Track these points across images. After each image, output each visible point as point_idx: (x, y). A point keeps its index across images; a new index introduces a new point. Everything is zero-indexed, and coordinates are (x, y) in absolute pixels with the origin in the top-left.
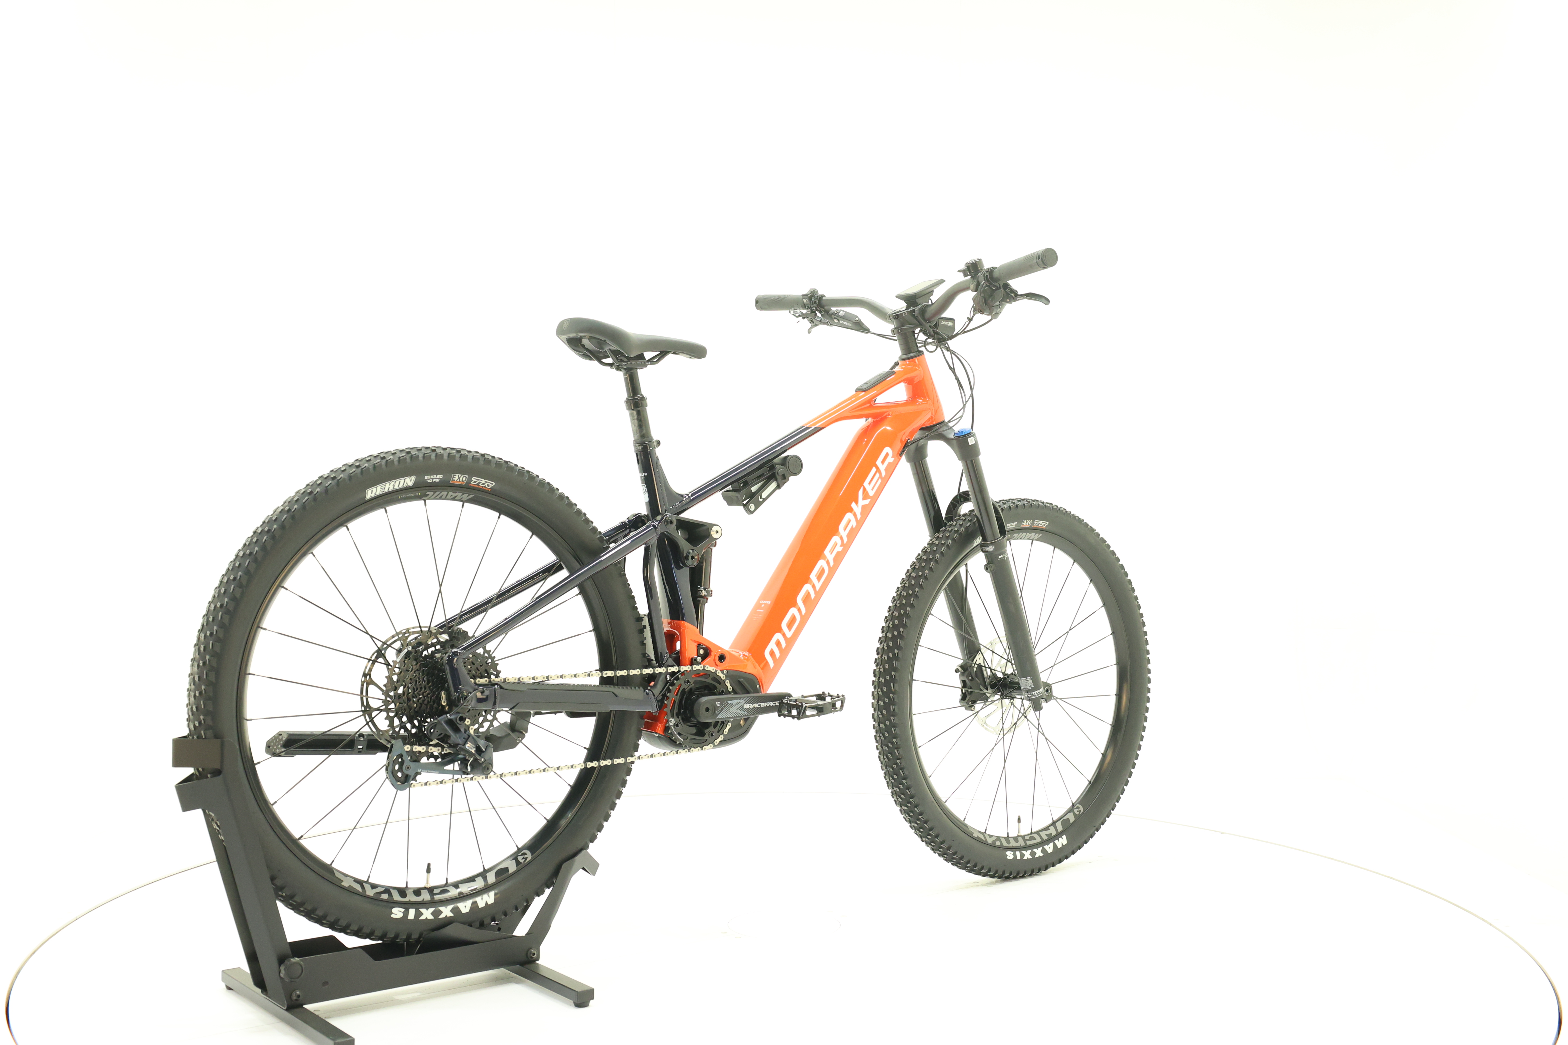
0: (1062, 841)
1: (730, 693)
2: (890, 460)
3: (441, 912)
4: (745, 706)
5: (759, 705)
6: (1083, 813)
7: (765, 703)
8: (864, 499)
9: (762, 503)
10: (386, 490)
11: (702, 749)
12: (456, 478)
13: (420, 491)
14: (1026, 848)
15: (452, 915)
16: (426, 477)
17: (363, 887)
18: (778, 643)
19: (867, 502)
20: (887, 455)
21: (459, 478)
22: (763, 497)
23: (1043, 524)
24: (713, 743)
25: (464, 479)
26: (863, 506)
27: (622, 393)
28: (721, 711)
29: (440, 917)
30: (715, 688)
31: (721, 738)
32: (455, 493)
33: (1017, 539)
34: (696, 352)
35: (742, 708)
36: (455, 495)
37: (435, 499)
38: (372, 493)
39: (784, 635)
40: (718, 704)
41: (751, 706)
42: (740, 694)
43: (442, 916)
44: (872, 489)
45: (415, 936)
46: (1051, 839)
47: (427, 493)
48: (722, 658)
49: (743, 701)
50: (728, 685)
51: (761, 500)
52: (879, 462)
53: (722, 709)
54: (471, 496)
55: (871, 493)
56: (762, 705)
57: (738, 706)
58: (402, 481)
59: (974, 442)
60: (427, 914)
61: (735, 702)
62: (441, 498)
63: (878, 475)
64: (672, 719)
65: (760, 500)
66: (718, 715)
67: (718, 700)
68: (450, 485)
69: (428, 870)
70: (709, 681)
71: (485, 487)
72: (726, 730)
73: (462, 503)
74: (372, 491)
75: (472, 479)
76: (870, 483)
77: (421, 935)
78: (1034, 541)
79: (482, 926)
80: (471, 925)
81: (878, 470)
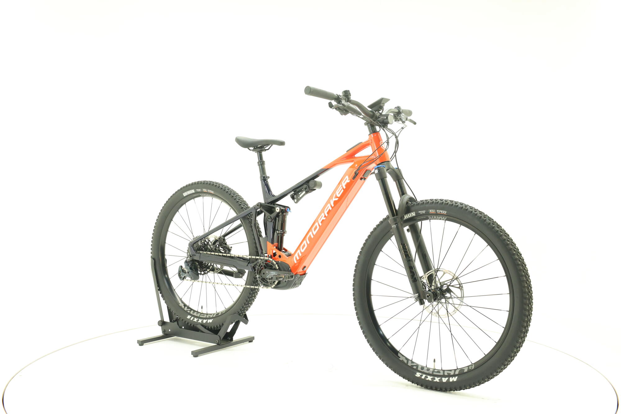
0: (454, 379)
2: (348, 181)
6: (474, 369)
8: (335, 198)
10: (188, 194)
14: (432, 374)
15: (201, 322)
16: (197, 190)
17: (185, 307)
18: (298, 254)
19: (337, 199)
20: (346, 179)
21: (205, 190)
24: (271, 287)
28: (268, 275)
30: (273, 267)
34: (282, 143)
39: (300, 250)
40: (267, 272)
43: (199, 321)
44: (339, 194)
46: (449, 376)
47: (199, 194)
48: (280, 256)
51: (300, 198)
52: (343, 183)
58: (191, 191)
60: (196, 320)
63: (341, 188)
64: (257, 275)
68: (203, 192)
69: (202, 308)
70: (269, 263)
71: (212, 193)
72: (275, 283)
74: (185, 194)
75: (208, 191)
76: (338, 192)
77: (193, 325)
79: (208, 329)
80: (205, 328)
81: (342, 187)
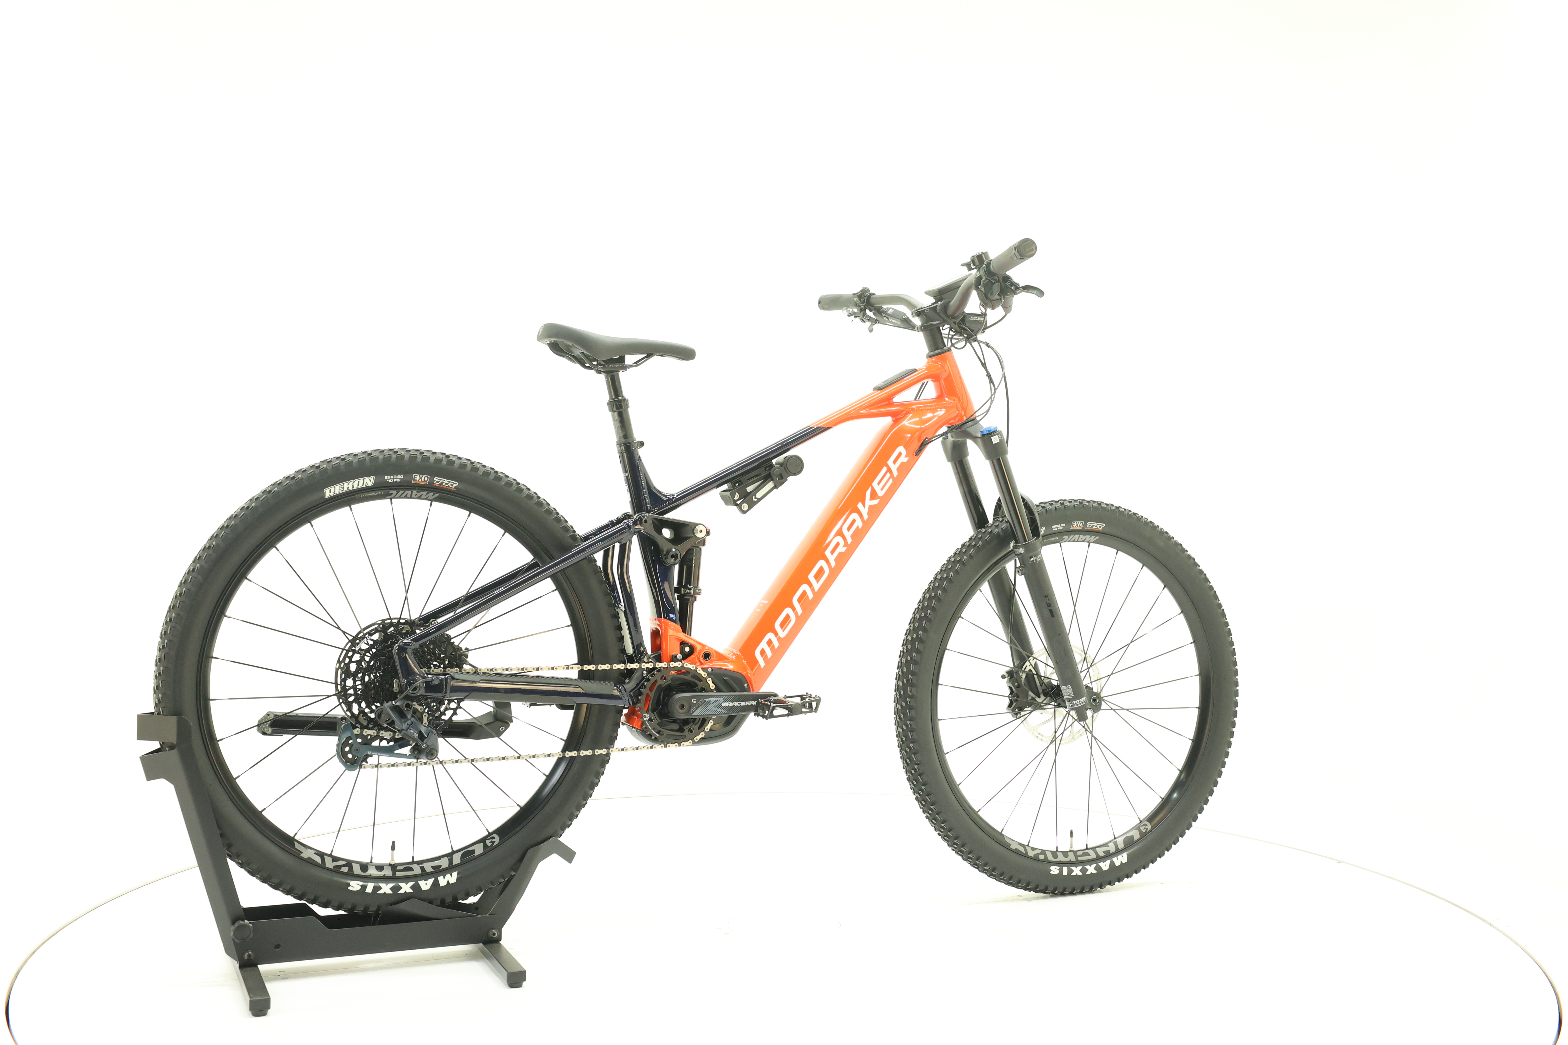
0: (1122, 859)
1: (712, 691)
2: (903, 459)
3: (401, 888)
4: (724, 704)
5: (739, 704)
6: (1151, 831)
7: (746, 702)
8: (872, 498)
9: (756, 503)
10: (345, 489)
11: (680, 746)
12: (418, 478)
13: (382, 491)
14: (1077, 863)
15: (411, 891)
16: (386, 477)
17: (323, 860)
18: (770, 643)
19: (875, 502)
20: (900, 454)
21: (421, 478)
22: (757, 497)
23: (1099, 526)
24: (693, 739)
25: (426, 479)
26: (870, 507)
27: (604, 395)
28: (697, 709)
29: (399, 892)
30: (697, 685)
31: (702, 735)
32: (420, 492)
33: (1069, 541)
34: (685, 354)
35: (720, 706)
36: (419, 494)
37: (399, 497)
38: (330, 492)
39: (776, 634)
40: (694, 701)
41: (731, 704)
42: (724, 692)
43: (401, 891)
44: (882, 489)
45: (373, 909)
47: (390, 492)
48: (707, 656)
49: (721, 699)
50: (710, 683)
51: (756, 500)
52: (890, 462)
53: (699, 707)
54: (436, 495)
55: (881, 493)
56: (743, 704)
57: (717, 704)
58: (361, 481)
59: (999, 441)
60: (386, 888)
61: (712, 700)
62: (406, 497)
63: (888, 475)
64: (646, 714)
65: (754, 499)
66: (693, 712)
67: (693, 697)
68: (412, 485)
69: (393, 848)
70: (688, 678)
71: (449, 486)
72: (708, 728)
73: (430, 502)
74: (330, 490)
75: (435, 479)
76: (879, 484)
77: (379, 908)
78: (1091, 544)
79: (443, 904)
80: (431, 902)
81: (889, 470)
